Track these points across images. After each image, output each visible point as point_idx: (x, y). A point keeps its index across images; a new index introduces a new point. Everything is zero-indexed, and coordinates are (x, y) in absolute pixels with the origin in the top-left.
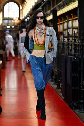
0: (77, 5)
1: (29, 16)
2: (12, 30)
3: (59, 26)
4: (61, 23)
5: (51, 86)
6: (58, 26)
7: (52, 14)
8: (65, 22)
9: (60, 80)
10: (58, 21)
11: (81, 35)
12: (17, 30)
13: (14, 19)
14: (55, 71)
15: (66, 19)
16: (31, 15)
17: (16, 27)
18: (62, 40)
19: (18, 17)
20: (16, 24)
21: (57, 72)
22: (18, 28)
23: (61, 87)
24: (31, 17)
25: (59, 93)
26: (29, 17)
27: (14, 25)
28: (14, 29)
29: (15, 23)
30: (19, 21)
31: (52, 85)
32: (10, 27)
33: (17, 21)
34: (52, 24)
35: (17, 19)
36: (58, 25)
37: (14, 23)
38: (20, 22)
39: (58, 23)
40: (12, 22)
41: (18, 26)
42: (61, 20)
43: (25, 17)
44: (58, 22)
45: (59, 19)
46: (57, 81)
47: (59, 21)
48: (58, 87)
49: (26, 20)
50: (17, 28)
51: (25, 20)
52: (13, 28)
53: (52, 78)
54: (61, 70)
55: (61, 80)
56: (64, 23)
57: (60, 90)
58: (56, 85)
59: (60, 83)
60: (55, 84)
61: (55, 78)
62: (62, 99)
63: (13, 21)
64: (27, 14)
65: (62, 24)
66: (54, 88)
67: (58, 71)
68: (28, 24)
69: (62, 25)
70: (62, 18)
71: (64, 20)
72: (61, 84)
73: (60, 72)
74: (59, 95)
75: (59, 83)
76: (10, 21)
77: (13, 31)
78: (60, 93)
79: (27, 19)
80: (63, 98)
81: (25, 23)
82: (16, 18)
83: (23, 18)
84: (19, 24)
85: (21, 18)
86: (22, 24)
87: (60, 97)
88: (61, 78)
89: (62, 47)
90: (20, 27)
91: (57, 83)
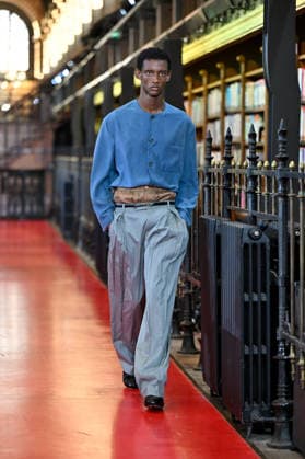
0: (262, 21)
1: (71, 64)
2: (1, 119)
3: (190, 106)
4: (196, 91)
6: (186, 104)
8: (213, 89)
9: (193, 320)
10: (186, 84)
11: (280, 138)
12: (20, 119)
13: (10, 76)
15: (218, 78)
16: (77, 60)
17: (17, 107)
18: (202, 161)
19: (27, 67)
20: (16, 98)
21: (183, 288)
22: (27, 111)
23: (198, 346)
24: (76, 70)
25: (190, 372)
26: (70, 69)
27: (8, 101)
28: (10, 118)
29: (14, 92)
30: (28, 86)
33: (21, 86)
35: (23, 76)
36: (186, 98)
37: (10, 95)
38: (32, 91)
39: (186, 94)
41: (27, 103)
42: (197, 82)
43: (51, 68)
44: (186, 90)
45: (188, 79)
46: (183, 323)
47: (190, 85)
48: (189, 348)
49: (58, 80)
50: (20, 111)
51: (53, 82)
52: (6, 113)
55: (198, 319)
56: (209, 91)
57: (196, 360)
58: (178, 338)
59: (196, 330)
60: (176, 335)
62: (204, 394)
63: (4, 85)
64: (60, 57)
65: (200, 95)
68: (64, 98)
69: (202, 99)
70: (201, 73)
71: (208, 83)
72: (197, 336)
73: (196, 287)
74: (191, 378)
75: (190, 329)
77: (7, 123)
78: (196, 370)
79: (63, 78)
80: (207, 389)
81: (54, 93)
82: (19, 72)
83: (47, 71)
84: (30, 97)
85: (38, 75)
86: (43, 96)
87: (195, 388)
88: (197, 312)
89: (204, 187)
90: (32, 107)
91: (182, 333)
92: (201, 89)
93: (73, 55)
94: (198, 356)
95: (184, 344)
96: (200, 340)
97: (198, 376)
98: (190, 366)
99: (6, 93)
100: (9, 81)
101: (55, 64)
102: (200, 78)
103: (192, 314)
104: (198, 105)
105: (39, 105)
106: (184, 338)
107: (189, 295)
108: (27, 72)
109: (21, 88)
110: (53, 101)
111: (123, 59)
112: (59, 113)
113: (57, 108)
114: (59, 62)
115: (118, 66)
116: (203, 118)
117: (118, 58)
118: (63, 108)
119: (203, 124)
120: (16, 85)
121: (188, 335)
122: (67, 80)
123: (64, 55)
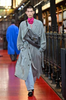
1: (24, 4)
2: (4, 20)
3: (58, 16)
4: (60, 11)
5: (50, 86)
6: (57, 15)
7: (49, 1)
8: (65, 11)
9: (59, 79)
10: (57, 9)
12: (9, 20)
13: (6, 8)
14: (54, 68)
16: (25, 3)
17: (8, 17)
18: (62, 32)
19: (11, 5)
20: (8, 14)
21: (56, 69)
22: (11, 18)
23: (61, 86)
24: (25, 6)
25: (59, 94)
26: (23, 6)
27: (6, 15)
28: (6, 20)
29: (8, 12)
30: (11, 10)
31: (50, 84)
32: (2, 17)
33: (9, 10)
34: (49, 14)
35: (10, 8)
36: (57, 14)
37: (6, 13)
38: (13, 11)
40: (3, 11)
41: (11, 16)
43: (18, 5)
44: (57, 11)
45: (57, 8)
46: (56, 79)
47: (58, 10)
49: (20, 9)
51: (18, 9)
52: (5, 18)
53: (51, 76)
54: (61, 66)
55: (61, 78)
56: (64, 11)
57: (60, 90)
61: (54, 76)
63: (5, 10)
64: (21, 2)
65: (61, 13)
66: (53, 88)
67: (58, 68)
68: (22, 14)
69: (62, 14)
70: (61, 6)
71: (63, 9)
73: (60, 69)
74: (59, 96)
75: (59, 81)
76: (1, 10)
77: (5, 22)
78: (60, 93)
79: (21, 8)
80: (63, 99)
81: (19, 13)
82: (9, 6)
83: (17, 6)
84: (12, 14)
85: (14, 7)
86: (16, 13)
87: (60, 98)
88: (60, 76)
89: (62, 40)
90: (13, 17)
91: (56, 82)
92: (61, 11)
93: (24, 1)
94: (61, 89)
95: (57, 86)
96: (61, 84)
97: (61, 95)
98: (59, 92)
99: (5, 12)
100: (6, 9)
101: (19, 4)
102: (61, 8)
103: (59, 77)
104: (60, 16)
105: (14, 16)
106: (57, 84)
107: (58, 71)
108: (11, 6)
109: (9, 11)
110: (19, 15)
111: (38, 3)
112: (20, 18)
113: (20, 17)
114: (20, 3)
115: (37, 5)
116: (62, 20)
117: (37, 2)
118: (22, 17)
119: (62, 21)
120: (8, 10)
121: (58, 83)
122: (22, 9)
123: (22, 1)
